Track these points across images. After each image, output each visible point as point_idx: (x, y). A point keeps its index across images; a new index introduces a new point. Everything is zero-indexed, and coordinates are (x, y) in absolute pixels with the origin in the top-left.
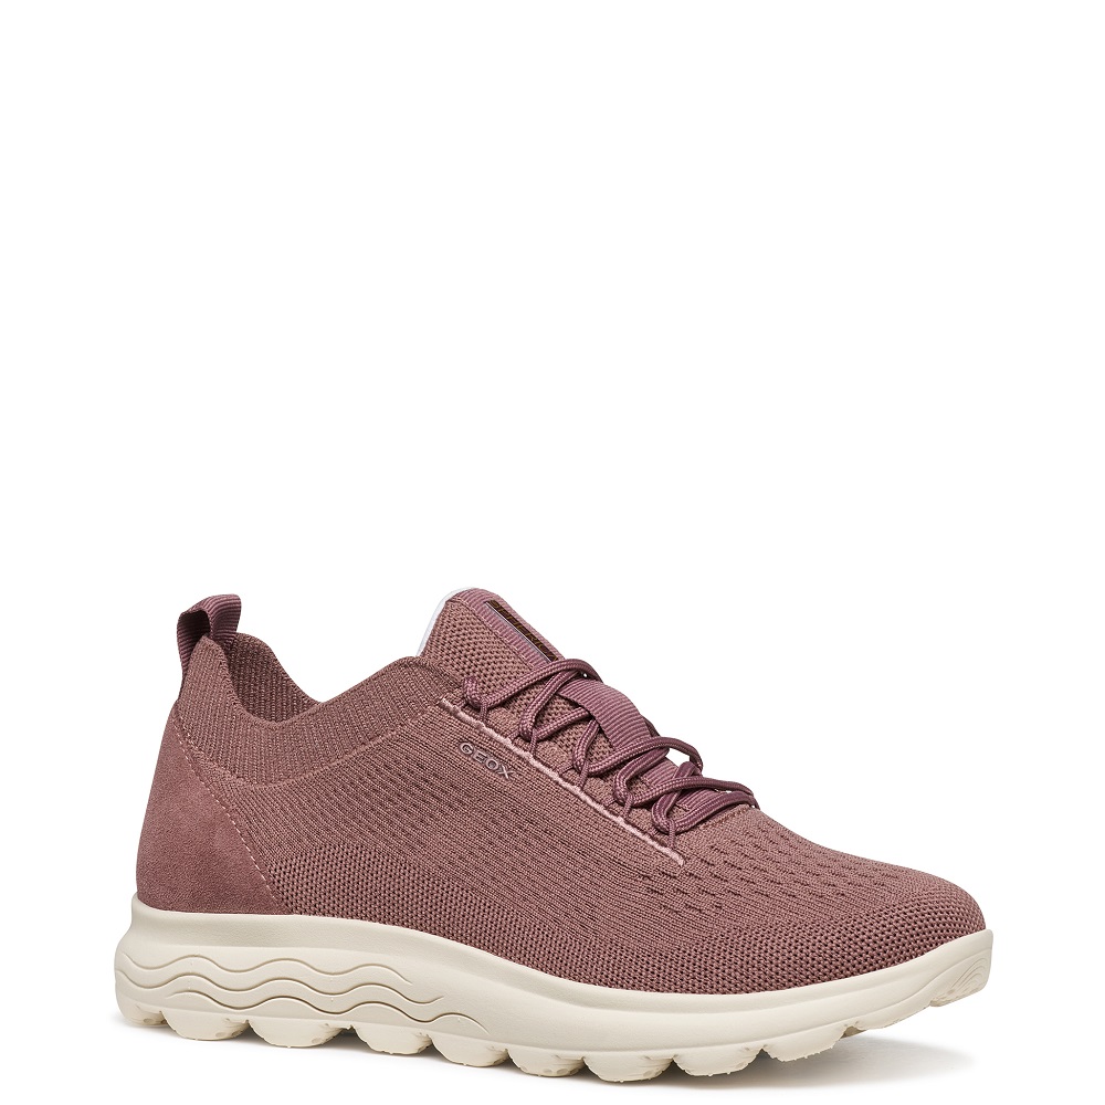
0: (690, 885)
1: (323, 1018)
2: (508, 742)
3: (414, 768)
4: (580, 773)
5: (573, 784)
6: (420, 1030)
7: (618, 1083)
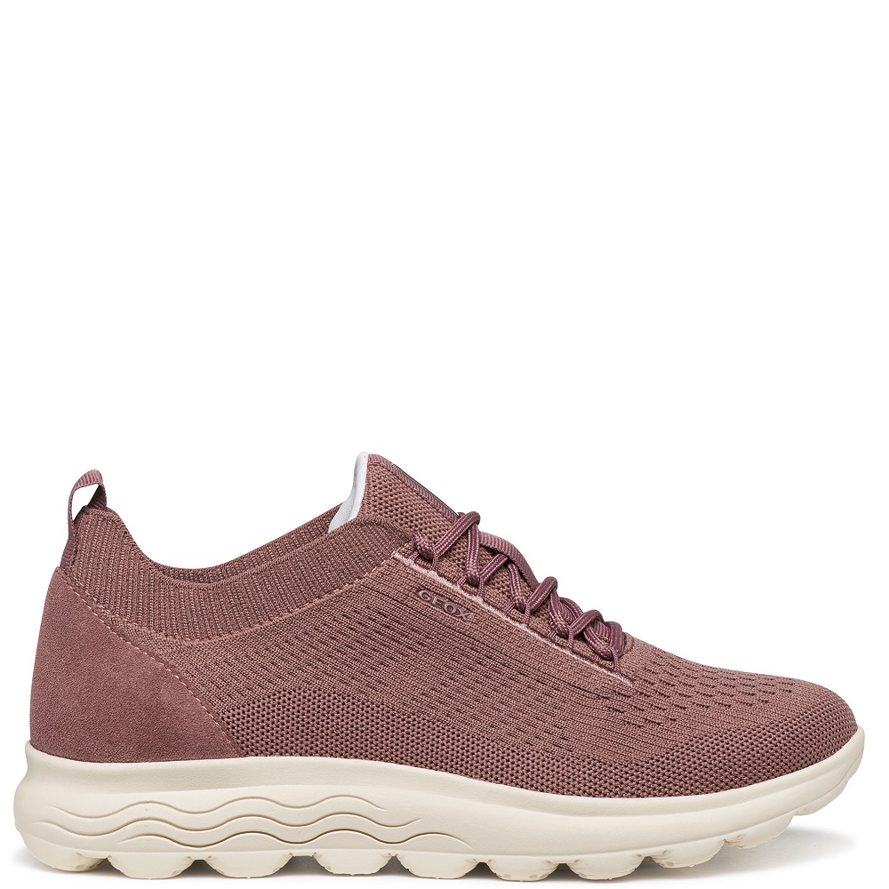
0: (641, 701)
1: (288, 848)
2: (457, 588)
3: (375, 615)
4: (523, 612)
5: (520, 623)
6: (389, 851)
7: (608, 880)
